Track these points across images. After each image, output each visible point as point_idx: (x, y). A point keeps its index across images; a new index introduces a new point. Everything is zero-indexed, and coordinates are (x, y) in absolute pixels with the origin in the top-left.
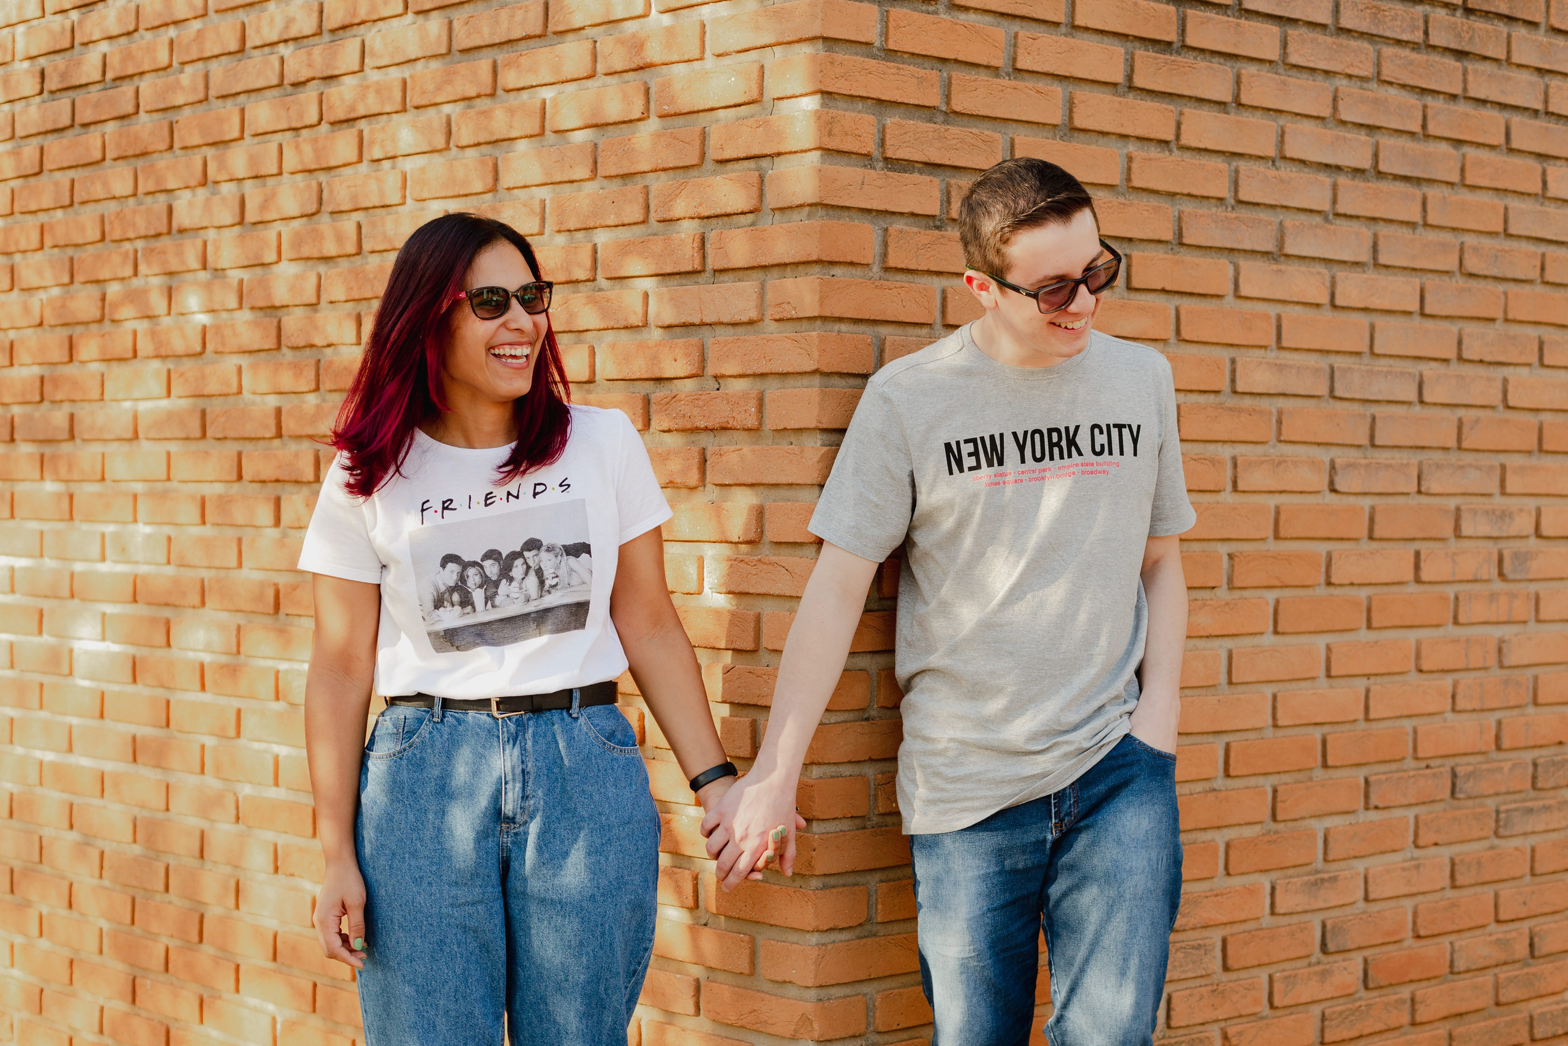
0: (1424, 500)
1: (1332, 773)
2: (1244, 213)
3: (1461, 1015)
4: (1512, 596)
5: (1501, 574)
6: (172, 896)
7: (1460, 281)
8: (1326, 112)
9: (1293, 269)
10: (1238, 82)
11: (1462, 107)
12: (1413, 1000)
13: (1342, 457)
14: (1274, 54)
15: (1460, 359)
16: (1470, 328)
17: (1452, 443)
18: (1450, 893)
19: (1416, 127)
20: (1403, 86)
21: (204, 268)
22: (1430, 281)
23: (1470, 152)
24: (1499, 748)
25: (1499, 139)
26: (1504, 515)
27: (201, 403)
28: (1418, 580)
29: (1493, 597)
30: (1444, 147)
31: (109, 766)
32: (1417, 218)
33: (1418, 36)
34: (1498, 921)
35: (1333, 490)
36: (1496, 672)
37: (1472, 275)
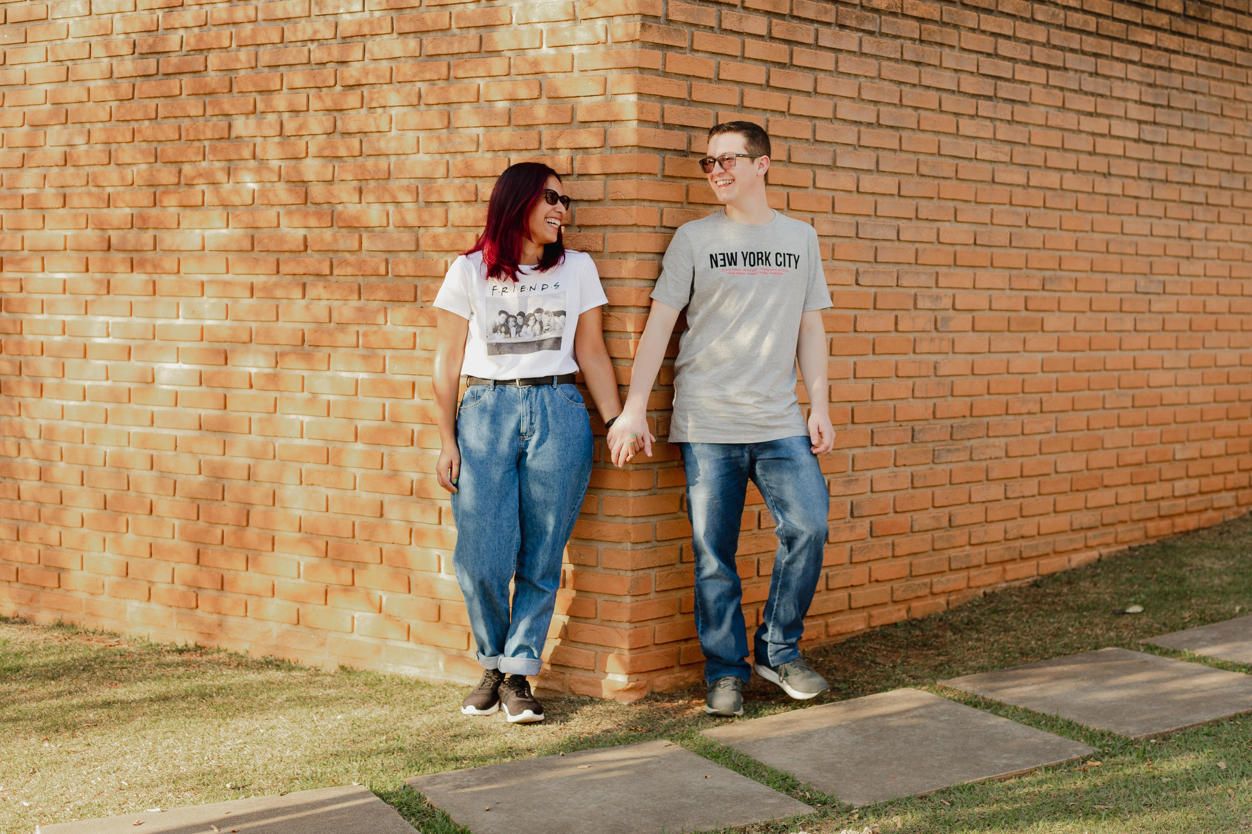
0: (899, 290)
1: (856, 426)
2: (818, 146)
3: (915, 554)
4: (941, 339)
5: (936, 328)
6: (226, 502)
7: (917, 179)
8: (855, 95)
9: (841, 174)
10: (816, 81)
11: (919, 90)
12: (893, 544)
13: (862, 267)
14: (832, 68)
15: (917, 218)
16: (922, 202)
17: (913, 261)
18: (911, 491)
19: (897, 101)
20: (891, 81)
21: (254, 158)
22: (904, 179)
23: (922, 112)
24: (934, 418)
25: (936, 106)
26: (938, 298)
27: (250, 231)
28: (897, 330)
29: (932, 340)
30: (910, 110)
31: (179, 433)
32: (897, 147)
33: (898, 56)
34: (934, 507)
35: (858, 284)
36: (934, 378)
37: (923, 176)
